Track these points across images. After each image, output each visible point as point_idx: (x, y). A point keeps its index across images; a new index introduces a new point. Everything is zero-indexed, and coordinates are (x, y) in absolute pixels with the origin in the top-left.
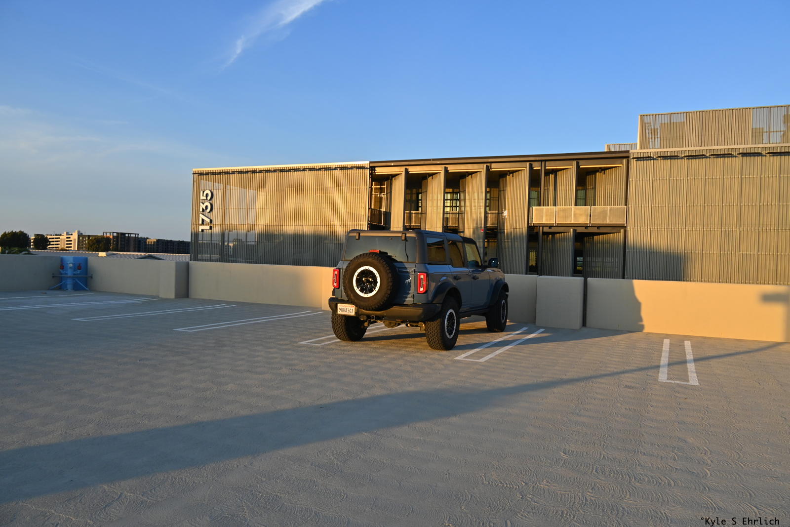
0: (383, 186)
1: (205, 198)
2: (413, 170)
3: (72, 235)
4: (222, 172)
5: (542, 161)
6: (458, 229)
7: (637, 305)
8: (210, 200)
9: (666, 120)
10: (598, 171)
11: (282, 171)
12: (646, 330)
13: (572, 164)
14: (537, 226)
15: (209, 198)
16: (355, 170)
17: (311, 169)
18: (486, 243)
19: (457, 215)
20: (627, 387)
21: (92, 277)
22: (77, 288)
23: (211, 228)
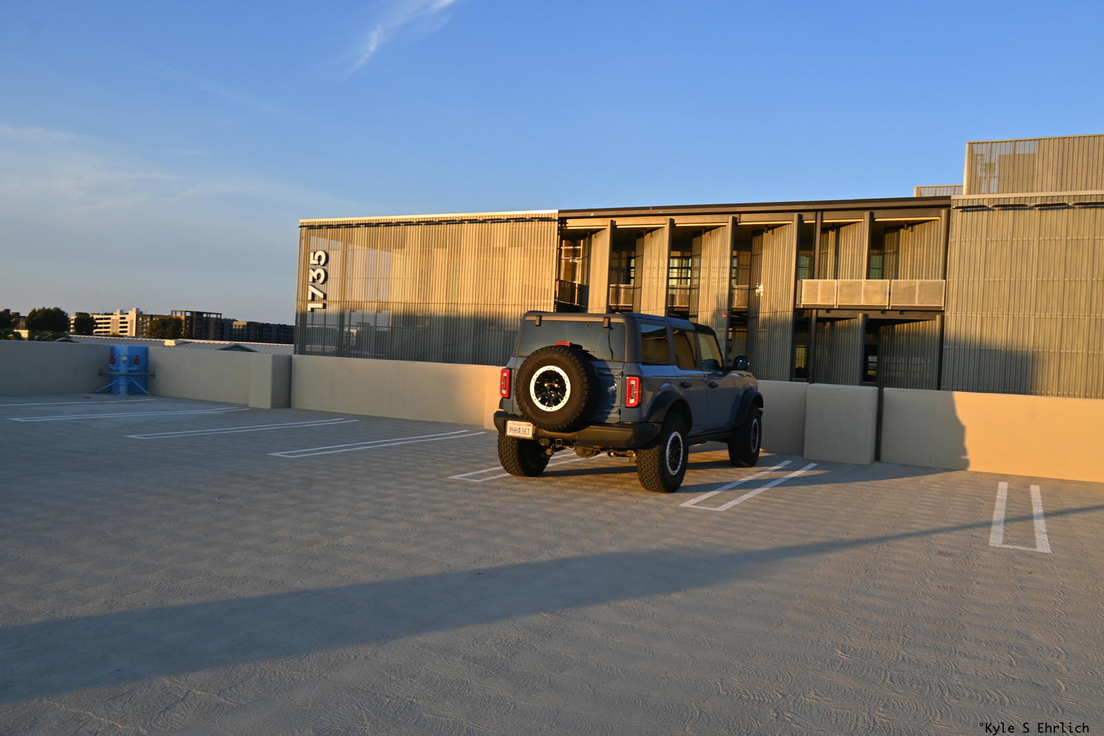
0: (578, 247)
1: (316, 262)
2: (622, 223)
3: (127, 314)
4: (342, 225)
5: (817, 211)
6: (688, 312)
7: (960, 430)
8: (323, 265)
9: (1008, 150)
10: (902, 227)
11: (429, 223)
12: (972, 468)
13: (863, 215)
14: (808, 309)
15: (322, 262)
16: (537, 222)
17: (471, 221)
18: (730, 333)
19: (688, 290)
20: (940, 553)
21: (153, 376)
22: (132, 391)
23: (325, 306)
